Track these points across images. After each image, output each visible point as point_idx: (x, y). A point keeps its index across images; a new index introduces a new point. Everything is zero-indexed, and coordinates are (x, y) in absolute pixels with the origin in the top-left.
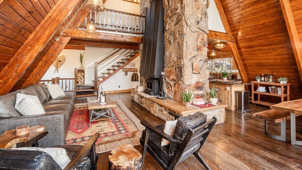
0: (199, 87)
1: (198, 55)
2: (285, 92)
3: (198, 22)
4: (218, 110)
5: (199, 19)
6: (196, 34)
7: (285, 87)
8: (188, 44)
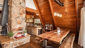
0: (20, 29)
1: (20, 16)
2: (52, 28)
3: (20, 3)
4: (27, 38)
5: (21, 2)
6: (19, 8)
7: (52, 27)
8: (14, 12)
